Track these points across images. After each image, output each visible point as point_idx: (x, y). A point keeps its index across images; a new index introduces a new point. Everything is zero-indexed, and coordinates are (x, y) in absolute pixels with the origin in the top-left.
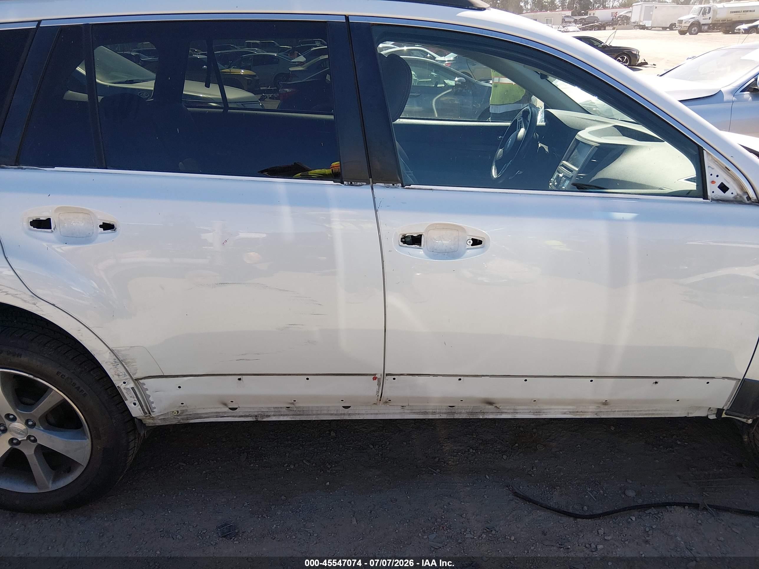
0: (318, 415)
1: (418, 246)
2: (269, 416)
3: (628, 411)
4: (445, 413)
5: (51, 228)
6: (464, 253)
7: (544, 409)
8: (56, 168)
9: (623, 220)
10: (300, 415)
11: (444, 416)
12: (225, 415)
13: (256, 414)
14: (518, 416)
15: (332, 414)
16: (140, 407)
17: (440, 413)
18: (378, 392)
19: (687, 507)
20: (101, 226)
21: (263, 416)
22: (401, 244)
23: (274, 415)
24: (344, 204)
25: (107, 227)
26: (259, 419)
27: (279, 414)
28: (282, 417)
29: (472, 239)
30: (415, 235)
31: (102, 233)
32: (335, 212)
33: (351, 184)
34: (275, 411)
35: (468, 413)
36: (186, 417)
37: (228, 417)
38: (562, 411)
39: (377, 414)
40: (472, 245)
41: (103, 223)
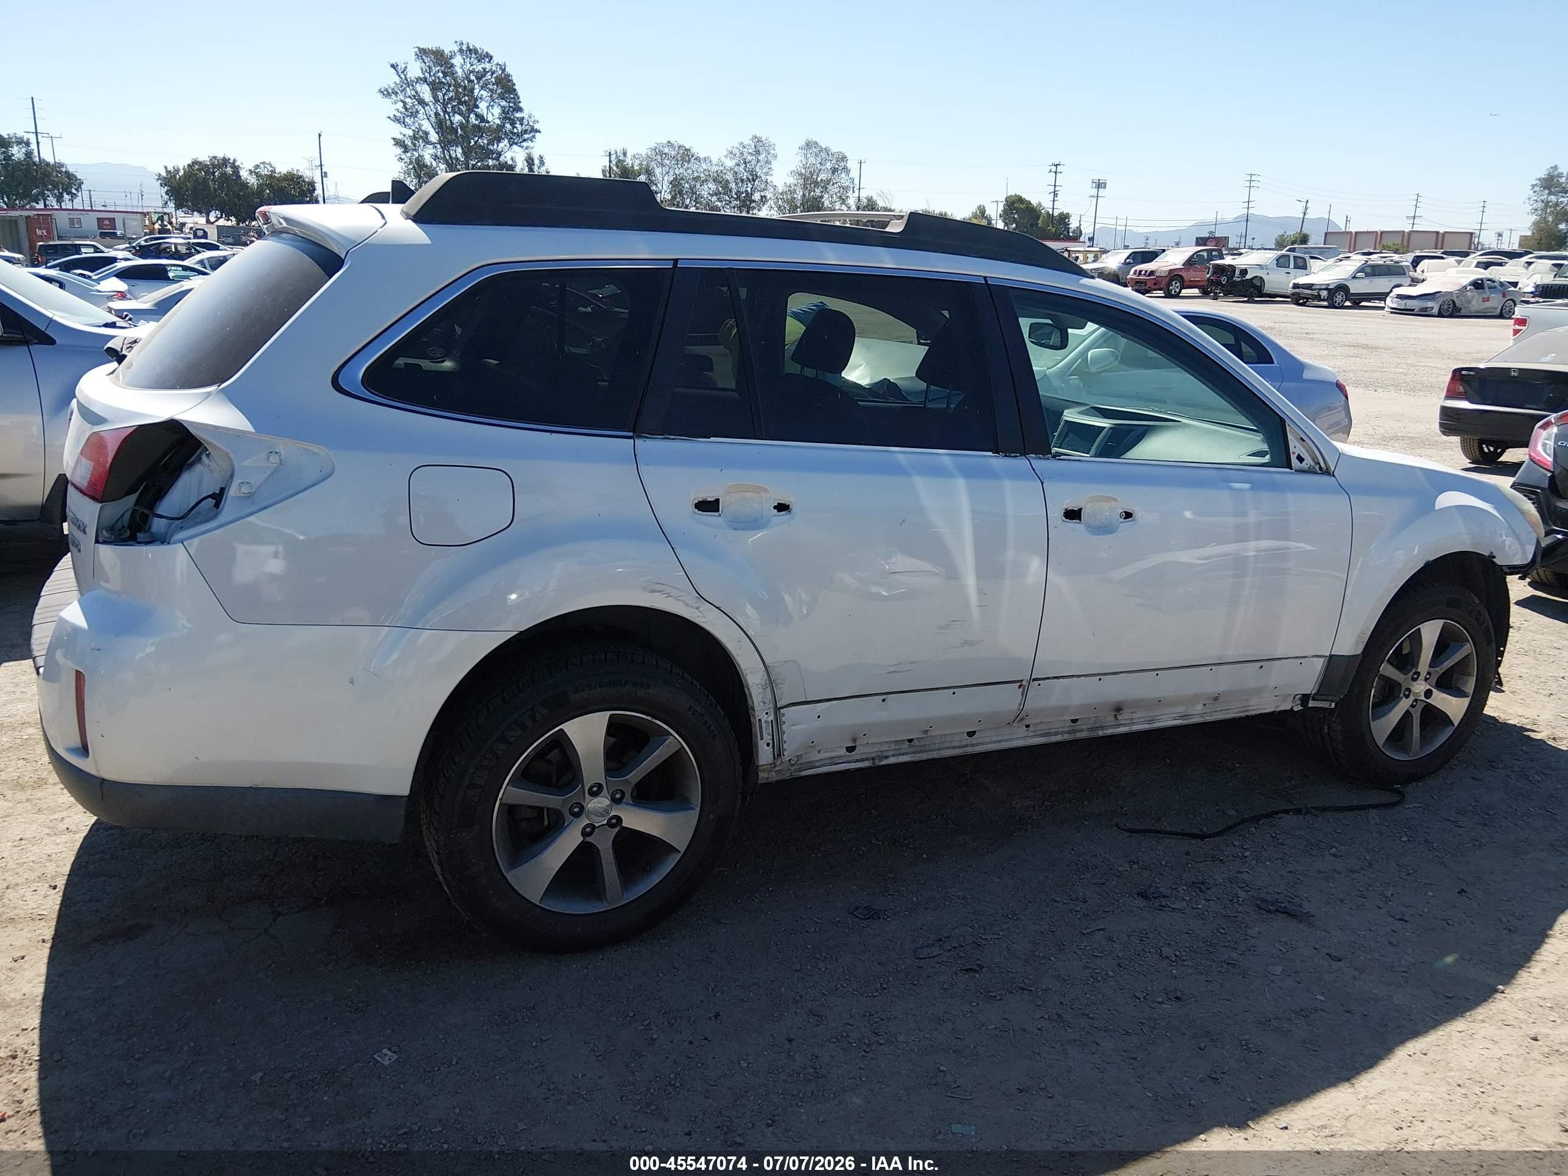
0: (940, 749)
1: (1078, 521)
2: (887, 757)
3: (1227, 709)
4: (1068, 732)
5: (718, 511)
6: (1118, 527)
7: (1157, 716)
8: (713, 439)
9: (1240, 490)
10: (920, 752)
11: (1066, 737)
12: (840, 761)
13: (874, 755)
14: (1135, 728)
15: (954, 748)
16: (772, 749)
17: (1062, 733)
18: (1020, 704)
19: (1291, 813)
20: (775, 507)
21: (881, 758)
22: (1064, 518)
23: (893, 755)
24: (1015, 476)
25: (782, 507)
26: (878, 763)
27: (899, 752)
28: (901, 757)
29: (1125, 512)
30: (1076, 509)
31: (775, 516)
32: (1007, 484)
33: (1006, 456)
34: (895, 749)
35: (1090, 729)
36: (799, 766)
37: (843, 763)
38: (1172, 716)
39: (1000, 741)
40: (1125, 519)
41: (778, 503)
